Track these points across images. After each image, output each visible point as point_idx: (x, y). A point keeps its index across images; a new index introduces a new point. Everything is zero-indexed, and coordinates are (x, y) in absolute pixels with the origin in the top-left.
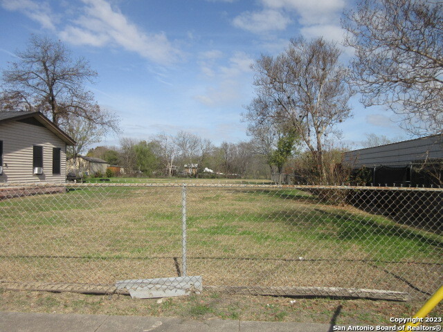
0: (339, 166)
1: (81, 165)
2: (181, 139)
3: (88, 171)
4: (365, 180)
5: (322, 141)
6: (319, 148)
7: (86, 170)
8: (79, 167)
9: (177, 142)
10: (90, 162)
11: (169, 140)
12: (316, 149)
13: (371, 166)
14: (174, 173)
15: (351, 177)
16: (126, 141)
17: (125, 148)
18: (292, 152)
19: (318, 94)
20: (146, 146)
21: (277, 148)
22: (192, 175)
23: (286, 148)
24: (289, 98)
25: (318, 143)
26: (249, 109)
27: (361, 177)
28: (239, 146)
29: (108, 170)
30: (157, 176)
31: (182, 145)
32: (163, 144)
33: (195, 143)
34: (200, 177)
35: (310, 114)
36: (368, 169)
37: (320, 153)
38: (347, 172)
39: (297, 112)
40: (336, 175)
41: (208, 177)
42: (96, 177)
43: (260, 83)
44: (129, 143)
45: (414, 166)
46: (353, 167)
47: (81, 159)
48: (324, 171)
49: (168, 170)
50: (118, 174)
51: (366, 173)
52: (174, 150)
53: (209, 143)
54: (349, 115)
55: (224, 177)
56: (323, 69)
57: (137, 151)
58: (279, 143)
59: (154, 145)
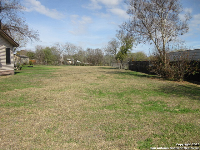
1: (16, 59)
2: (67, 46)
3: (20, 62)
6: (164, 50)
7: (19, 61)
9: (65, 47)
10: (20, 57)
11: (61, 47)
14: (64, 63)
16: (38, 47)
17: (38, 50)
20: (49, 49)
22: (73, 64)
26: (120, 28)
28: (95, 50)
29: (30, 61)
30: (56, 64)
31: (68, 49)
33: (74, 48)
42: (24, 65)
44: (40, 48)
47: (16, 56)
49: (61, 62)
50: (35, 64)
52: (63, 52)
53: (81, 48)
55: (88, 65)
57: (45, 52)
59: (53, 49)
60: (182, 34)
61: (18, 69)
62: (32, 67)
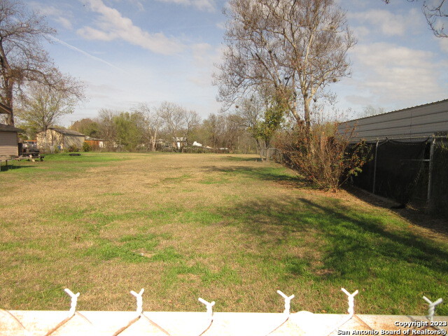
0: (331, 140)
1: (54, 139)
2: (165, 110)
3: (61, 145)
4: (364, 158)
5: (310, 108)
6: (307, 117)
8: (52, 140)
9: (161, 113)
10: (64, 134)
11: (152, 112)
12: (303, 118)
13: (372, 140)
14: (158, 148)
15: (345, 155)
16: (105, 112)
17: (104, 119)
18: (281, 124)
19: (308, 48)
20: (128, 117)
21: (264, 120)
23: (274, 119)
24: (270, 52)
25: (306, 110)
27: (359, 154)
29: (85, 143)
31: (167, 117)
32: (146, 115)
33: (180, 114)
34: (185, 152)
35: (297, 75)
36: (368, 144)
37: (308, 123)
38: (340, 148)
39: (282, 73)
40: (326, 151)
41: (194, 152)
42: (70, 151)
43: (235, 32)
44: (109, 114)
45: (438, 140)
46: (348, 141)
47: (54, 132)
48: (312, 146)
49: (152, 144)
51: (365, 150)
53: (195, 115)
54: (346, 72)
55: (212, 151)
56: (314, 11)
58: (267, 114)
60: (335, 81)
61: (33, 160)
62: (78, 155)
